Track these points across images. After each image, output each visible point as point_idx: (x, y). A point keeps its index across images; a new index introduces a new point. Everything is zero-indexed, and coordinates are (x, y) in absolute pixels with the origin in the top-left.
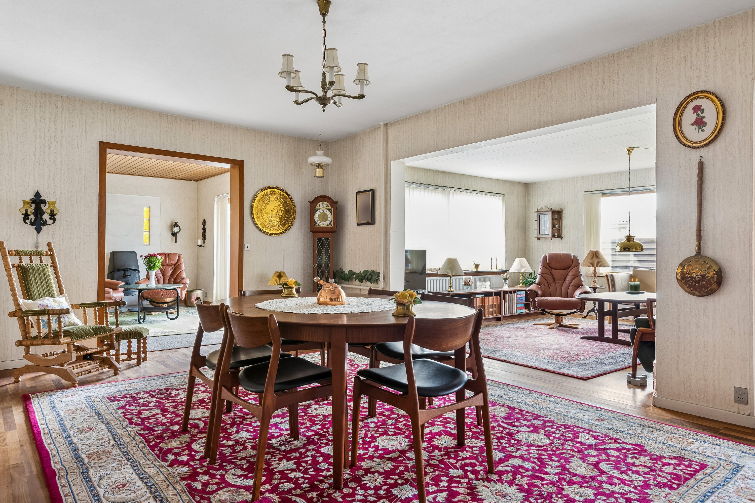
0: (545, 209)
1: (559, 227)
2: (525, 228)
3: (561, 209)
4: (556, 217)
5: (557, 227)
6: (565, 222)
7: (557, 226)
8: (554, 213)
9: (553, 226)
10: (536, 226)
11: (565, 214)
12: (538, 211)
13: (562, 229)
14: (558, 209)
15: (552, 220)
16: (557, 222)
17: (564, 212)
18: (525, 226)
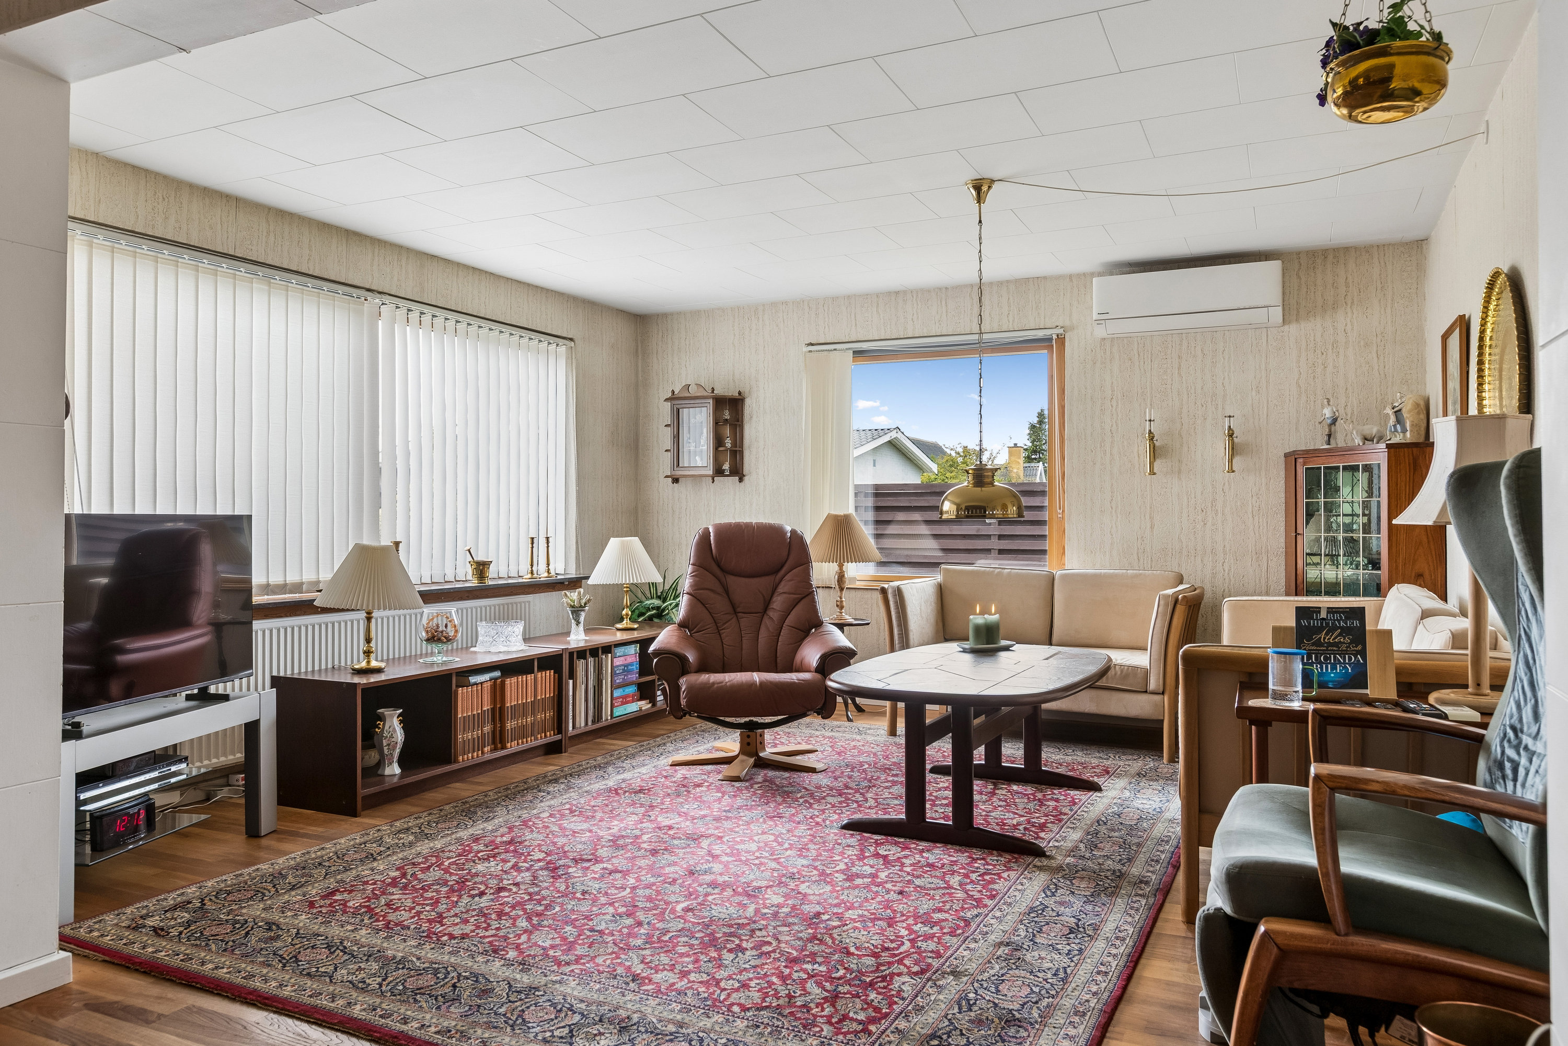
0: (693, 391)
1: (734, 444)
2: (637, 448)
3: (740, 393)
4: (727, 415)
5: (729, 445)
6: (751, 431)
7: (728, 443)
8: (720, 403)
9: (718, 442)
10: (668, 443)
11: (749, 406)
12: (673, 398)
13: (742, 452)
14: (732, 392)
15: (716, 423)
16: (727, 431)
17: (748, 402)
18: (636, 440)
